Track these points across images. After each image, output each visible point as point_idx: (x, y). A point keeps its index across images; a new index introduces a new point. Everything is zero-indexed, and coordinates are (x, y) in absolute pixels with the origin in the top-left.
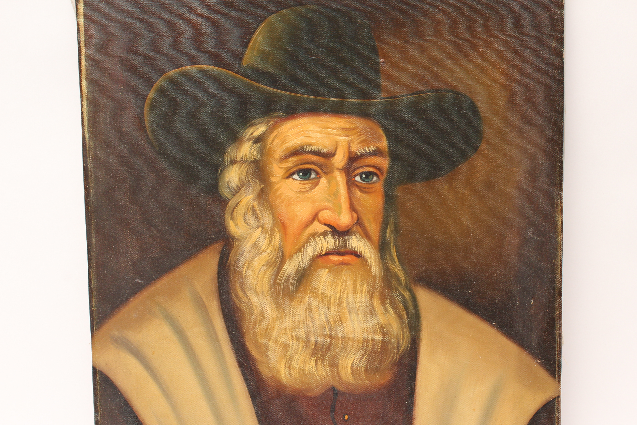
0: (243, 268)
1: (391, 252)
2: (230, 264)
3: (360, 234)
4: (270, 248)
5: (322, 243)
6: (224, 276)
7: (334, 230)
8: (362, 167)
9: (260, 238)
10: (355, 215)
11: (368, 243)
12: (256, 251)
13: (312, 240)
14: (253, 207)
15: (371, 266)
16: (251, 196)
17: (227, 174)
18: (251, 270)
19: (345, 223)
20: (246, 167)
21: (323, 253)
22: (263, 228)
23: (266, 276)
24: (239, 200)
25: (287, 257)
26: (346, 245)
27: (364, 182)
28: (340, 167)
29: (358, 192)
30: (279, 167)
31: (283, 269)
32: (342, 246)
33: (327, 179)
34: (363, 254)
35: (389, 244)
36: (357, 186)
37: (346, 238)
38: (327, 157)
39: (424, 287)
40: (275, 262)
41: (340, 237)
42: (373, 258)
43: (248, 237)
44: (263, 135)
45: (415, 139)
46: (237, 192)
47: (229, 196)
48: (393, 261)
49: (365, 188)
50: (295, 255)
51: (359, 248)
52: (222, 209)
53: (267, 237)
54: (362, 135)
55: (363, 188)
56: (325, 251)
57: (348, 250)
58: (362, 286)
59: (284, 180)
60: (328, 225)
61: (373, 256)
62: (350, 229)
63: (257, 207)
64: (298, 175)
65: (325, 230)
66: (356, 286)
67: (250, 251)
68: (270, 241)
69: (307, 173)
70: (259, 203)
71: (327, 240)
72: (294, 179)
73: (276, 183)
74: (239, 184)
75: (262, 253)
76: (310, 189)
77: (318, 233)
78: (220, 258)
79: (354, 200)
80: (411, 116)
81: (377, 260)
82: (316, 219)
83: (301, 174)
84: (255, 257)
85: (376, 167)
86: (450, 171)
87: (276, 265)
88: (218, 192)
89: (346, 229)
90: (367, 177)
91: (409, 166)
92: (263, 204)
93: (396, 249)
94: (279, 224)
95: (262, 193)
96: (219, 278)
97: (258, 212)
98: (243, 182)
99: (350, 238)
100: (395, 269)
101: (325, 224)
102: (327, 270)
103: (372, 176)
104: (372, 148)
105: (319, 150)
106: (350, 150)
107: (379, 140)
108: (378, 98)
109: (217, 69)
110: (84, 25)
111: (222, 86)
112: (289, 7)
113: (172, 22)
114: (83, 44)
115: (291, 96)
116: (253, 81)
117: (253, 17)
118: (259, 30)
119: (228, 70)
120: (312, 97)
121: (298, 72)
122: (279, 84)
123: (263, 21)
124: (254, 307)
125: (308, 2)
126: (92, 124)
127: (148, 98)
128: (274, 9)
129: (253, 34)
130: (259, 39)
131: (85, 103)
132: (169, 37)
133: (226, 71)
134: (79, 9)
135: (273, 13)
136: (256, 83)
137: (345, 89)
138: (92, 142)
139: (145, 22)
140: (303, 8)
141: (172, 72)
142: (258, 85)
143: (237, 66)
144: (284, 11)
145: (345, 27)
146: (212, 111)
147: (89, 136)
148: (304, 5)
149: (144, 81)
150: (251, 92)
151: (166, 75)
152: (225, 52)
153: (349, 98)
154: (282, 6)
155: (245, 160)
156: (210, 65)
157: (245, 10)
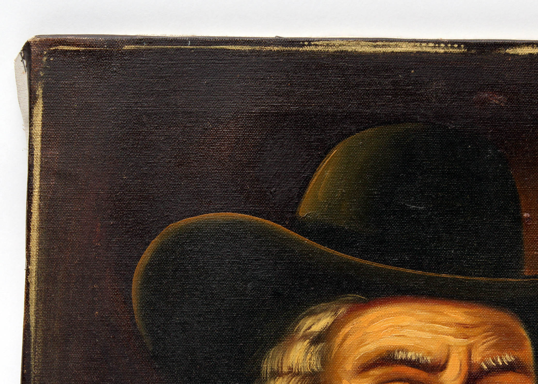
104: (508, 358)
105: (419, 359)
106: (470, 360)
107: (519, 346)
108: (518, 277)
109: (257, 220)
110: (42, 140)
111: (263, 248)
112: (378, 125)
113: (186, 141)
114: (37, 171)
115: (376, 267)
116: (314, 241)
117: (319, 139)
118: (328, 160)
119: (274, 222)
120: (410, 271)
121: (388, 230)
122: (357, 247)
123: (334, 145)
125: (409, 118)
126: (43, 303)
127: (140, 262)
128: (353, 128)
129: (317, 166)
130: (327, 174)
131: (33, 267)
132: (181, 165)
133: (272, 223)
134: (34, 115)
135: (351, 134)
136: (318, 246)
137: (464, 259)
138: (40, 333)
139: (142, 140)
140: (400, 128)
141: (182, 223)
142: (323, 248)
143: (289, 216)
144: (369, 131)
145: (466, 160)
146: (246, 289)
147: (37, 322)
148: (403, 122)
149: (135, 235)
150: (310, 258)
151: (172, 227)
152: (271, 193)
153: (471, 275)
154: (367, 123)
155: (297, 371)
156: (246, 213)
157: (307, 126)
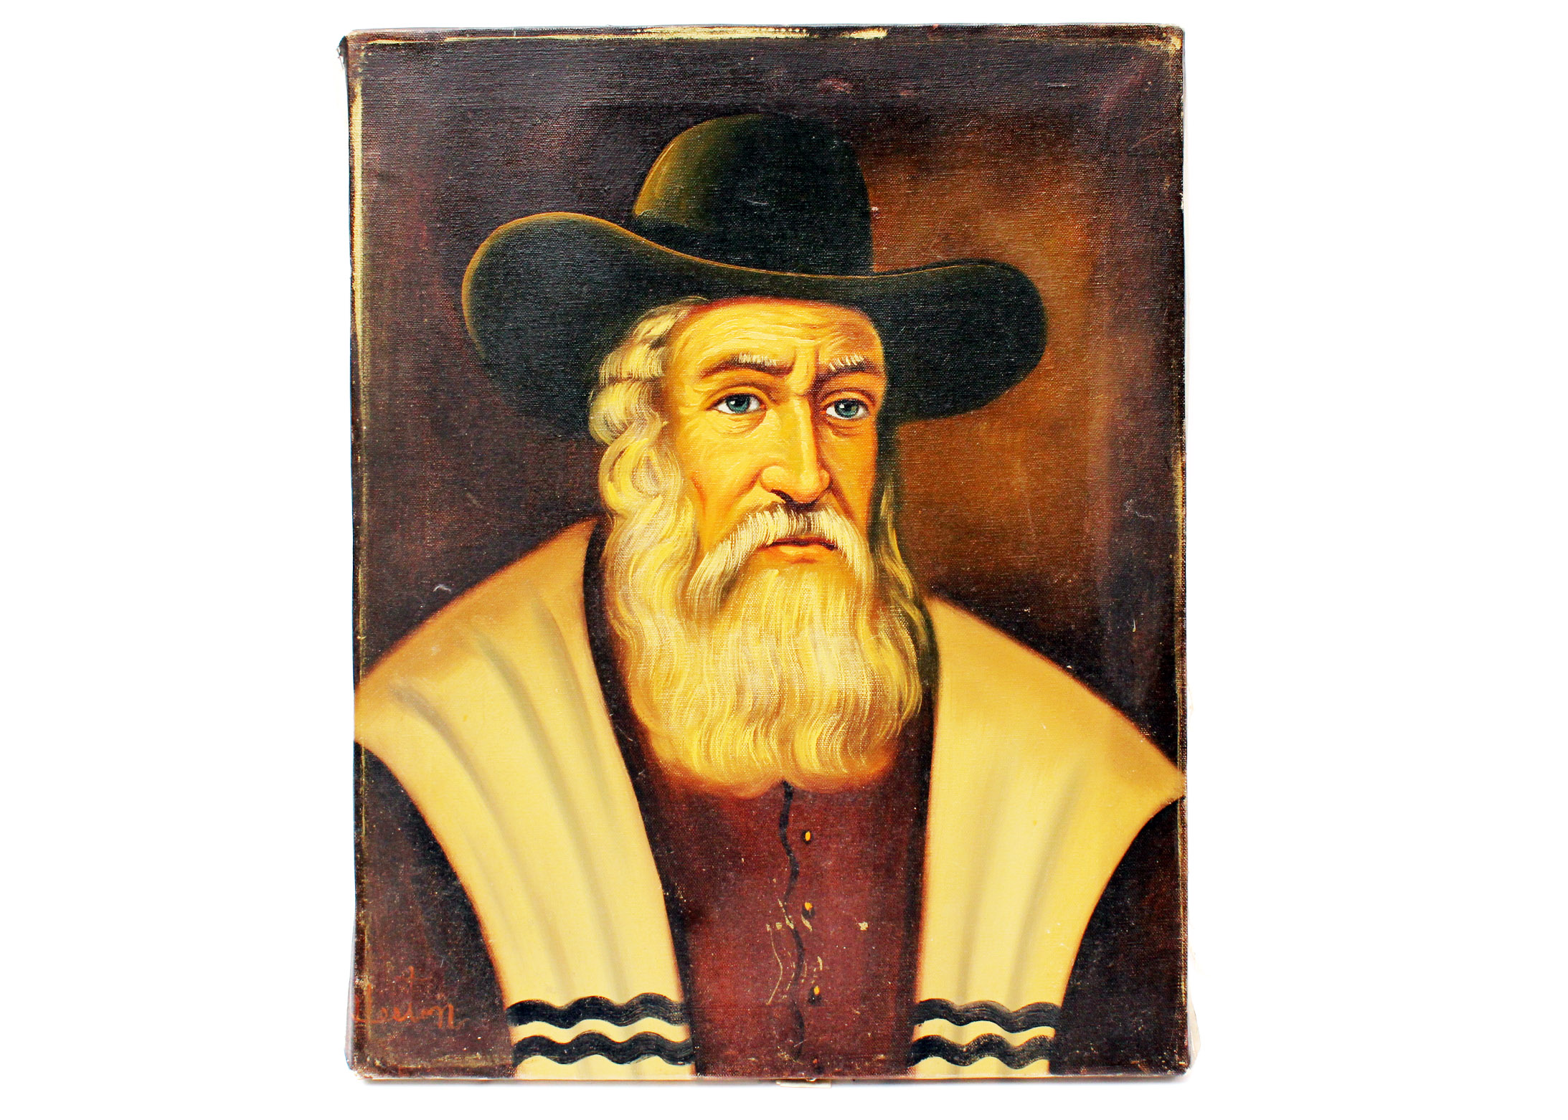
0: (628, 566)
1: (887, 538)
2: (606, 558)
3: (834, 508)
4: (677, 531)
5: (767, 524)
6: (595, 579)
7: (790, 501)
8: (839, 391)
9: (660, 514)
10: (826, 475)
11: (848, 524)
12: (652, 536)
13: (751, 518)
14: (648, 460)
15: (853, 564)
16: (646, 440)
17: (605, 401)
18: (641, 570)
19: (807, 490)
20: (638, 389)
21: (770, 542)
22: (664, 496)
23: (669, 582)
24: (624, 447)
25: (705, 549)
26: (809, 528)
27: (841, 418)
28: (801, 391)
29: (831, 434)
30: (696, 391)
31: (698, 569)
32: (803, 530)
33: (778, 411)
34: (840, 545)
35: (885, 524)
36: (829, 424)
37: (810, 514)
38: (778, 373)
39: (945, 601)
40: (685, 556)
41: (798, 514)
42: (857, 550)
43: (639, 511)
44: (668, 334)
45: (931, 345)
46: (621, 433)
47: (606, 438)
48: (891, 554)
49: (844, 428)
50: (720, 544)
51: (831, 533)
52: (594, 462)
53: (672, 512)
54: (839, 336)
55: (840, 428)
56: (773, 538)
57: (812, 536)
58: (837, 598)
59: (704, 413)
60: (778, 493)
61: (856, 546)
62: (817, 500)
63: (654, 460)
64: (728, 405)
65: (773, 502)
66: (827, 599)
67: (642, 535)
68: (678, 519)
69: (744, 402)
70: (659, 451)
71: (776, 519)
72: (720, 412)
73: (690, 418)
74: (624, 418)
75: (662, 539)
76: (749, 429)
77: (760, 506)
78: (588, 547)
79: (823, 448)
80: (924, 305)
81: (864, 554)
82: (758, 482)
83: (733, 403)
84: (651, 546)
85: (862, 392)
86: (991, 400)
87: (686, 562)
88: (587, 432)
89: (810, 500)
90: (848, 408)
91: (919, 390)
92: (666, 454)
93: (898, 535)
94: (695, 490)
95: (664, 435)
96: (585, 583)
97: (657, 468)
98: (631, 415)
99: (816, 514)
100: (895, 569)
101: (773, 491)
102: (776, 572)
103: (855, 407)
104: (857, 358)
105: (764, 363)
106: (818, 361)
107: (869, 344)
108: (867, 274)
109: (591, 220)
110: (362, 141)
111: (598, 249)
112: (716, 117)
113: (514, 138)
114: (358, 173)
115: (718, 267)
116: (652, 241)
117: (654, 133)
118: (664, 155)
119: (609, 221)
120: (753, 270)
121: (729, 228)
122: (697, 247)
123: (670, 139)
124: (647, 636)
125: (749, 109)
126: (368, 311)
127: (469, 266)
128: (691, 120)
129: (653, 161)
130: (664, 170)
131: (358, 275)
132: (509, 163)
133: (607, 222)
134: (353, 114)
135: (688, 127)
136: (657, 246)
137: (810, 256)
138: (368, 342)
139: (468, 138)
140: (741, 119)
141: (512, 224)
142: (661, 248)
143: (625, 214)
144: (707, 124)
145: (811, 152)
146: (581, 292)
147: (364, 332)
148: (743, 113)
149: (464, 239)
150: (648, 259)
151: (502, 229)
152: (605, 190)
153: (817, 273)
154: (705, 115)
155: (637, 376)
156: (579, 212)
157: (641, 120)
